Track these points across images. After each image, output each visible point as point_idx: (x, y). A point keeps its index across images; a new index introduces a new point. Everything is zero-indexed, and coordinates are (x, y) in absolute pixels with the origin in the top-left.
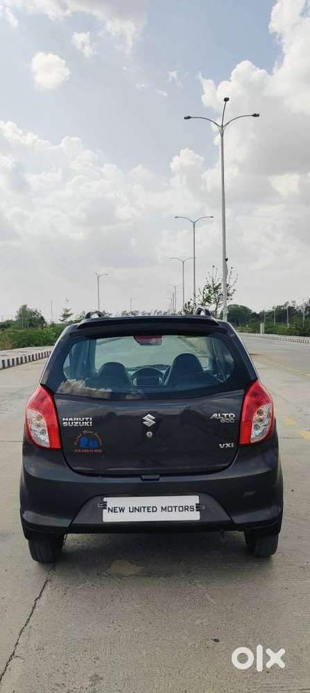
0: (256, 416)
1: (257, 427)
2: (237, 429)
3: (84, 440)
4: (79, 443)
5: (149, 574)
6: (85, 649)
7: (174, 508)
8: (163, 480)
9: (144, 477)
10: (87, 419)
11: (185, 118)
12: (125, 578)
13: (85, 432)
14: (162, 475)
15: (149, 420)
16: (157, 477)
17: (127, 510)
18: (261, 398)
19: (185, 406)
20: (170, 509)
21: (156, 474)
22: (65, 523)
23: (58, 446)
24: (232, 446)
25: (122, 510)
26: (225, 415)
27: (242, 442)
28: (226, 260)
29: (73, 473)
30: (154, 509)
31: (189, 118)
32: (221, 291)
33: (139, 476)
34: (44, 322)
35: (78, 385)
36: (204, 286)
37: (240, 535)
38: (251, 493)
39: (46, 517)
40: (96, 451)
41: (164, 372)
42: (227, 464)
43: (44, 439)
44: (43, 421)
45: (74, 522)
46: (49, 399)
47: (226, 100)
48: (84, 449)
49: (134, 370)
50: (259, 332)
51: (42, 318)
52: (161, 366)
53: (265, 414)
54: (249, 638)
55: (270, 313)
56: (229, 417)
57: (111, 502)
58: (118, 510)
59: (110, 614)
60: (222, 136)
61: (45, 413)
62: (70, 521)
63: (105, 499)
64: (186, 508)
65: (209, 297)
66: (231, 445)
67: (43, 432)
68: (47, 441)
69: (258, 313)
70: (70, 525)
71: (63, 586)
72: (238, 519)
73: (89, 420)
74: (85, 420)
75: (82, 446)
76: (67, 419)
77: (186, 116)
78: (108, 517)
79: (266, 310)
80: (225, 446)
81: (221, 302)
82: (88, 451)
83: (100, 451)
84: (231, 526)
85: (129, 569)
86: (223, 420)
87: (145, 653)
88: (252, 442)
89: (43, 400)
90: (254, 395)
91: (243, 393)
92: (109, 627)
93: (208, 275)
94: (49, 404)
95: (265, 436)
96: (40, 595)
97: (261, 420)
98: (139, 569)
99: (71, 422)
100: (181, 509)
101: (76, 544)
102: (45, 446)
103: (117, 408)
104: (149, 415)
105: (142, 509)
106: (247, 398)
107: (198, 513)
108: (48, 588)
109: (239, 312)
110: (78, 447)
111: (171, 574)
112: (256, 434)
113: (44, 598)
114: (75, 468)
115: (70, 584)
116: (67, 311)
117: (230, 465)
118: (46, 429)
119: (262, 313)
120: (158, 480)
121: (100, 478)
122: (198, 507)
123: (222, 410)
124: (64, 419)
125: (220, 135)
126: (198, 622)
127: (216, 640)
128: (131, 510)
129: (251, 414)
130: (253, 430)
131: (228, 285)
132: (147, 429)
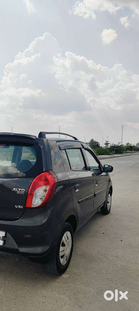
2: (25, 198)
24: (22, 207)
26: (20, 189)
38: (29, 236)
42: (19, 217)
56: (21, 191)
80: (18, 207)
86: (18, 193)
88: (33, 207)
107: (3, 241)
116: (107, 142)
123: (18, 187)
130: (34, 200)
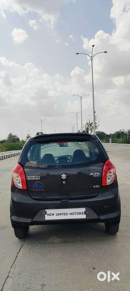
0: (109, 174)
1: (109, 179)
2: (101, 180)
3: (37, 186)
4: (34, 186)
5: (65, 242)
6: (38, 273)
7: (75, 214)
8: (70, 201)
9: (62, 201)
11: (76, 54)
12: (55, 244)
13: (37, 182)
14: (69, 200)
15: (64, 176)
16: (68, 200)
17: (55, 215)
18: (110, 166)
19: (79, 170)
20: (73, 214)
21: (67, 199)
22: (29, 221)
23: (26, 188)
25: (53, 215)
26: (96, 174)
27: (103, 185)
28: (95, 112)
29: (32, 199)
30: (67, 214)
31: (78, 54)
32: (93, 125)
33: (60, 200)
34: (19, 140)
35: (34, 163)
36: (85, 124)
37: (103, 224)
38: (107, 206)
39: (22, 218)
40: (42, 190)
41: (70, 158)
42: (97, 194)
43: (20, 186)
44: (19, 178)
45: (33, 220)
46: (22, 169)
47: (93, 46)
49: (57, 158)
50: (109, 143)
51: (18, 139)
52: (69, 156)
53: (112, 173)
54: (108, 267)
55: (114, 134)
56: (97, 174)
57: (48, 211)
58: (51, 214)
59: (49, 259)
60: (92, 61)
61: (20, 174)
62: (31, 220)
63: (46, 210)
64: (80, 213)
65: (88, 128)
66: (98, 186)
67: (19, 183)
68: (21, 186)
69: (109, 134)
70: (31, 222)
71: (29, 248)
72: (102, 218)
73: (39, 177)
74: (37, 177)
75: (36, 188)
76: (29, 177)
77: (77, 53)
78: (47, 218)
79: (112, 134)
80: (96, 187)
81: (93, 130)
82: (38, 190)
83: (43, 190)
84: (99, 220)
85: (57, 240)
86: (95, 176)
87: (64, 274)
88: (107, 185)
89: (19, 169)
90: (108, 165)
91: (103, 165)
92: (48, 264)
93: (87, 119)
94: (22, 171)
95: (112, 182)
96: (19, 252)
97: (111, 176)
98: (61, 240)
99: (31, 178)
100: (78, 214)
101: (34, 230)
102: (20, 188)
103: (50, 172)
104: (64, 174)
105: (62, 214)
106: (105, 167)
107: (85, 215)
108: (22, 249)
109: (101, 134)
110: (34, 188)
111: (74, 242)
112: (109, 182)
113: (21, 253)
114: (33, 197)
115: (32, 247)
116: (29, 135)
117: (98, 195)
118: (21, 181)
119: (110, 135)
120: (68, 201)
121: (44, 201)
122: (85, 213)
123: (94, 172)
124: (28, 177)
125: (91, 61)
126: (86, 261)
127: (94, 268)
128: (57, 215)
129: (106, 173)
130: (107, 180)
131: (96, 123)
132: (63, 180)
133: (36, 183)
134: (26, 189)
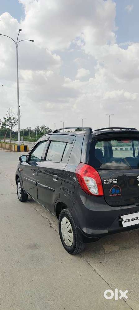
4: (111, 192)
10: (115, 179)
13: (114, 186)
28: (19, 106)
29: (109, 206)
48: (114, 194)
57: (125, 217)
58: (127, 221)
62: (108, 230)
63: (122, 217)
68: (97, 192)
71: (97, 262)
75: (113, 193)
76: (106, 180)
83: (120, 194)
94: (96, 174)
96: (94, 269)
98: (117, 247)
99: (108, 181)
110: (111, 193)
113: (97, 270)
114: (110, 204)
121: (120, 207)
128: (132, 220)
132: (138, 182)
133: (114, 188)
134: (102, 195)
